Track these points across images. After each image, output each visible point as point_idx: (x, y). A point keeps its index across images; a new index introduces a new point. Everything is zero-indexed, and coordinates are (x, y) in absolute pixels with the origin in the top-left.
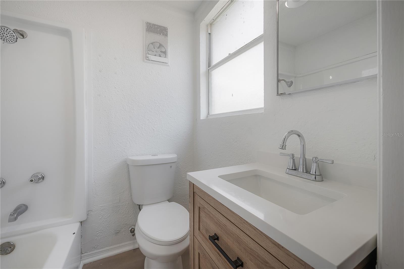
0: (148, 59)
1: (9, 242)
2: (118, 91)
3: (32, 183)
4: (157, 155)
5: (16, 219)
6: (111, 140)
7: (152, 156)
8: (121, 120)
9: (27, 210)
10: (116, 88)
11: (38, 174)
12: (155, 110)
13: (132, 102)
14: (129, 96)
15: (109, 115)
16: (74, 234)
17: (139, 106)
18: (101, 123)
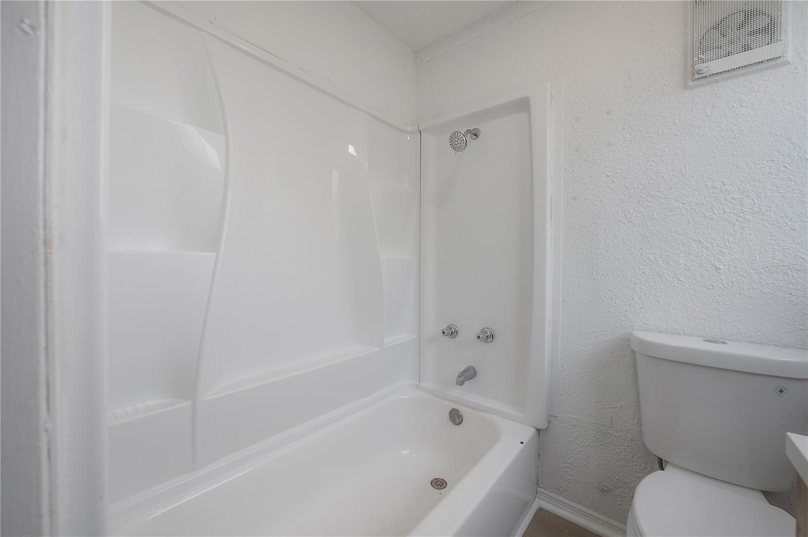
0: (701, 76)
1: (457, 410)
2: (614, 182)
3: (479, 340)
4: (726, 343)
5: (462, 383)
6: (596, 288)
7: (704, 340)
8: (618, 246)
9: (475, 378)
10: (608, 176)
11: (487, 330)
12: (724, 212)
13: (649, 202)
14: (641, 187)
15: (592, 236)
16: (522, 443)
17: (668, 208)
18: (577, 253)
